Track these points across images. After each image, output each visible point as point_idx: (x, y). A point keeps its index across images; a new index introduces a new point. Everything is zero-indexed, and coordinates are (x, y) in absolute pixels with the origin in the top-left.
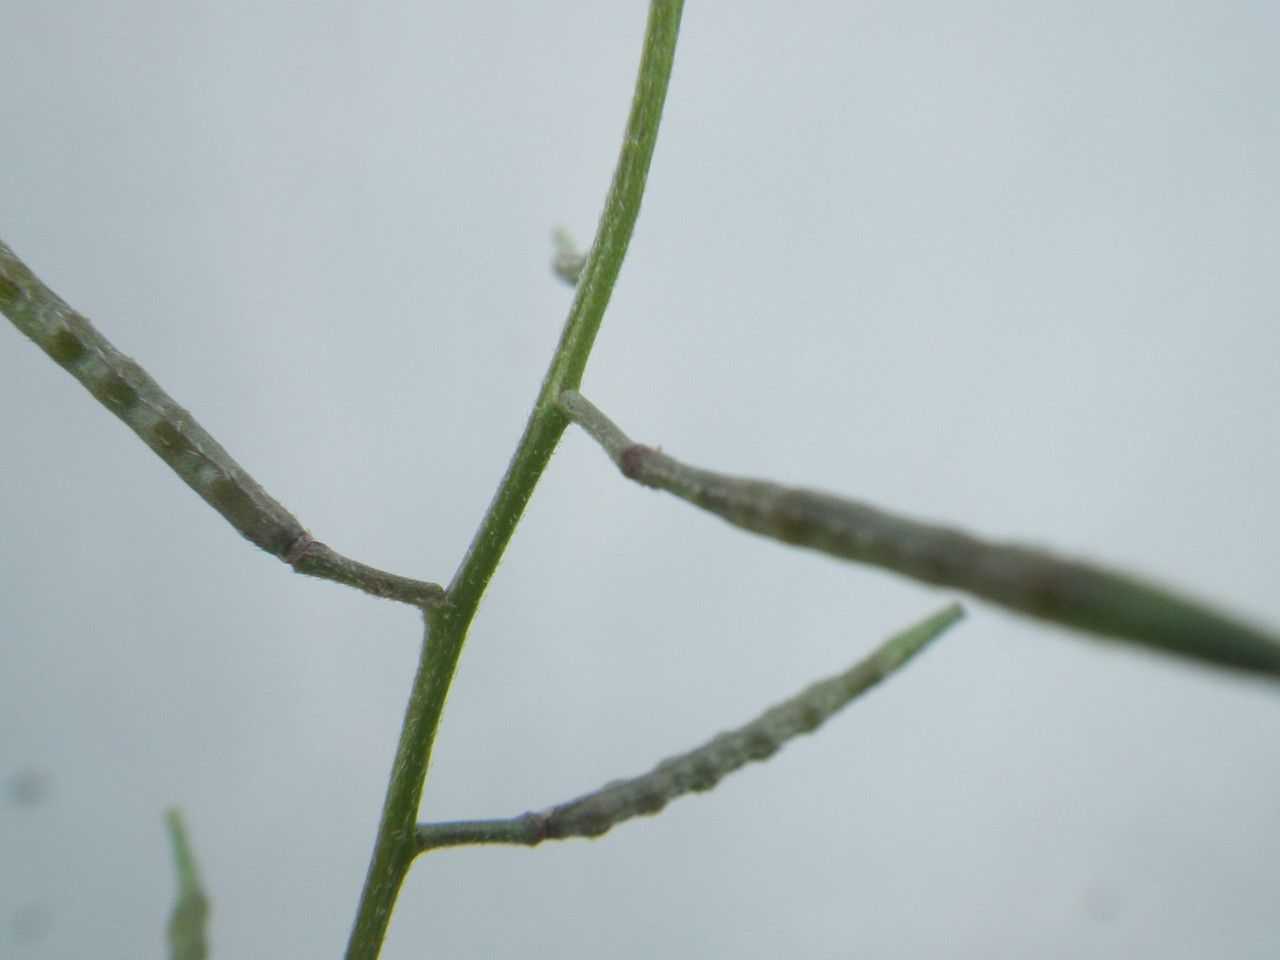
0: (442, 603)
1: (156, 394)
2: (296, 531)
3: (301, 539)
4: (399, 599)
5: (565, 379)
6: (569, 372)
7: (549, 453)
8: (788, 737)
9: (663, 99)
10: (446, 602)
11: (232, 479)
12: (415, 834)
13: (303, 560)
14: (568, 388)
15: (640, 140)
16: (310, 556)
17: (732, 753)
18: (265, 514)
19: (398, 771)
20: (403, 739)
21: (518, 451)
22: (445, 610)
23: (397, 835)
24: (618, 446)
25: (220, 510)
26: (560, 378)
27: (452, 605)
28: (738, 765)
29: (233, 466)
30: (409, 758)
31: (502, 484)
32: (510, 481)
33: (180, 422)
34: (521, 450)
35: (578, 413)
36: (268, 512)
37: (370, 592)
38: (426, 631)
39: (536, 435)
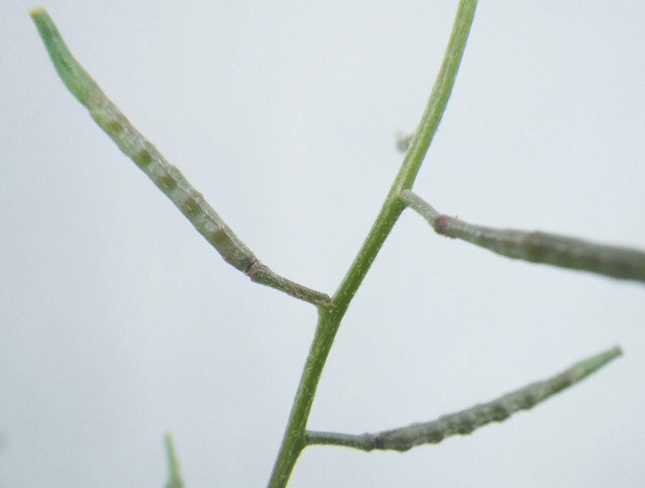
0: (329, 304)
1: (186, 184)
2: (254, 259)
3: (256, 263)
4: (305, 300)
5: (404, 184)
6: (407, 181)
7: (393, 223)
8: (516, 410)
9: (468, 35)
10: (331, 304)
11: (222, 230)
12: (305, 434)
13: (256, 274)
14: (406, 189)
15: (453, 56)
16: (261, 272)
17: (483, 415)
18: (238, 249)
19: (298, 398)
20: (302, 379)
21: (376, 222)
22: (330, 308)
23: (296, 433)
24: (433, 216)
25: (215, 246)
26: (402, 183)
27: (334, 305)
28: (486, 422)
29: (222, 223)
30: (305, 390)
31: (366, 240)
32: (371, 238)
33: (198, 198)
34: (378, 221)
35: (411, 200)
36: (240, 248)
37: (290, 294)
38: (319, 319)
39: (387, 213)
